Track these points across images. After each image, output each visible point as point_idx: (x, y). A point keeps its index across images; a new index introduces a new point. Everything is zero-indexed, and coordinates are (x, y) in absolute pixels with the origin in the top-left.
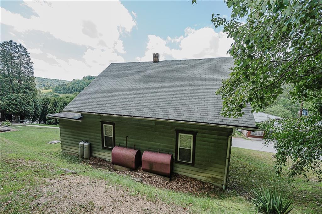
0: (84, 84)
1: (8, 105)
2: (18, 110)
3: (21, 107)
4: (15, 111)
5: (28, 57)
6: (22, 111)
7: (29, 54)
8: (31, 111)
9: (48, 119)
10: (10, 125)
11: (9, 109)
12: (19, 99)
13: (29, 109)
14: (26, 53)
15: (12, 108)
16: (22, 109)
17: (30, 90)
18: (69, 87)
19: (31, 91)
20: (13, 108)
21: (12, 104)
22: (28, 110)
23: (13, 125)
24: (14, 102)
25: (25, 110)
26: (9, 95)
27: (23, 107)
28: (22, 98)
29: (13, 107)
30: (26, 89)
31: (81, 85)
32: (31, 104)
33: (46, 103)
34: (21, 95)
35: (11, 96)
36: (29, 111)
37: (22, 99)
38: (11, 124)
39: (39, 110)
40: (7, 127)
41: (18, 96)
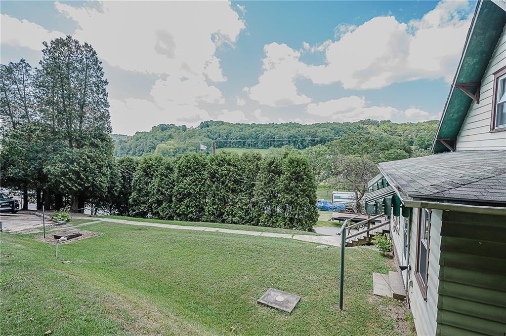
0: (156, 139)
1: (64, 174)
2: (80, 185)
3: (87, 177)
4: (76, 187)
5: (99, 69)
6: (89, 187)
7: (101, 63)
8: (105, 185)
9: (133, 203)
10: (68, 221)
11: (64, 184)
12: (84, 159)
13: (101, 182)
14: (96, 62)
15: (70, 179)
16: (88, 183)
17: (102, 141)
18: (130, 146)
19: (105, 143)
20: (73, 180)
21: (71, 170)
22: (100, 184)
23: (75, 220)
24: (75, 167)
25: (93, 185)
26: (64, 150)
27: (90, 178)
28: (88, 158)
29: (73, 177)
30: (95, 137)
31: (151, 140)
32: (104, 169)
33: (127, 169)
34: (86, 150)
35: (68, 154)
36: (101, 186)
37: (89, 160)
38: (70, 218)
39: (118, 184)
40: (65, 226)
41: (82, 154)
